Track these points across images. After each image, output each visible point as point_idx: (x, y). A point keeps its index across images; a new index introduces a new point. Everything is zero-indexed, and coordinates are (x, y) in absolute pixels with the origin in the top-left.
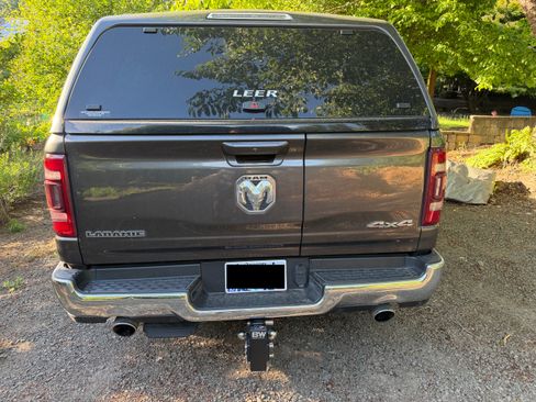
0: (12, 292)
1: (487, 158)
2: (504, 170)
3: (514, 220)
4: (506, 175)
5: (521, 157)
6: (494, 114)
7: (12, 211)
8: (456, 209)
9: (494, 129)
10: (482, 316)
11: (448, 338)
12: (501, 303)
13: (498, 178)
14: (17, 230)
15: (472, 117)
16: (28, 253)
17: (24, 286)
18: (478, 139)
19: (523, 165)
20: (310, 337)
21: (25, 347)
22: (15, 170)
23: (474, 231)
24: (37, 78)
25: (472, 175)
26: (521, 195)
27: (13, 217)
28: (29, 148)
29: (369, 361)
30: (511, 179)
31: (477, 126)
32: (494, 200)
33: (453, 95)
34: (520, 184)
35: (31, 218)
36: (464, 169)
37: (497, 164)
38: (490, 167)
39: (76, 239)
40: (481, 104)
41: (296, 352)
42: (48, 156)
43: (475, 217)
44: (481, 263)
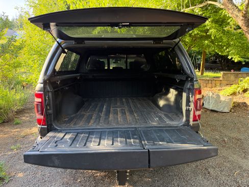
0: (15, 151)
1: (229, 91)
2: (237, 97)
3: (242, 120)
4: (238, 99)
5: (245, 91)
6: (232, 71)
7: (15, 115)
8: (215, 114)
9: (232, 78)
10: (225, 163)
11: (209, 173)
12: (234, 158)
13: (235, 100)
14: (18, 124)
15: (222, 72)
16: (23, 134)
17: (21, 148)
18: (225, 82)
19: (246, 95)
20: (146, 172)
21: (20, 175)
22: (18, 97)
23: (223, 124)
24: (29, 57)
25: (222, 99)
26: (245, 108)
27: (16, 118)
28: (24, 87)
29: (172, 183)
30: (241, 101)
31: (225, 77)
32: (233, 111)
33: (215, 62)
34: (245, 103)
35: (24, 118)
36: (218, 96)
37: (234, 94)
38: (231, 95)
39: (46, 127)
40: (228, 66)
41: (140, 179)
42: (36, 92)
43: (224, 118)
44: (226, 139)
